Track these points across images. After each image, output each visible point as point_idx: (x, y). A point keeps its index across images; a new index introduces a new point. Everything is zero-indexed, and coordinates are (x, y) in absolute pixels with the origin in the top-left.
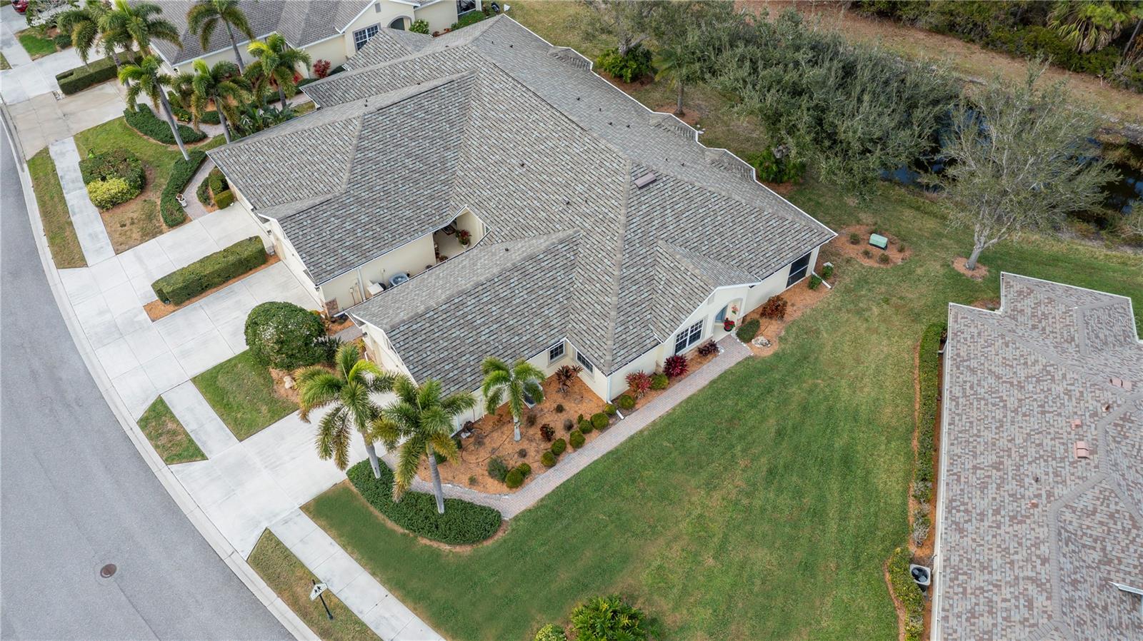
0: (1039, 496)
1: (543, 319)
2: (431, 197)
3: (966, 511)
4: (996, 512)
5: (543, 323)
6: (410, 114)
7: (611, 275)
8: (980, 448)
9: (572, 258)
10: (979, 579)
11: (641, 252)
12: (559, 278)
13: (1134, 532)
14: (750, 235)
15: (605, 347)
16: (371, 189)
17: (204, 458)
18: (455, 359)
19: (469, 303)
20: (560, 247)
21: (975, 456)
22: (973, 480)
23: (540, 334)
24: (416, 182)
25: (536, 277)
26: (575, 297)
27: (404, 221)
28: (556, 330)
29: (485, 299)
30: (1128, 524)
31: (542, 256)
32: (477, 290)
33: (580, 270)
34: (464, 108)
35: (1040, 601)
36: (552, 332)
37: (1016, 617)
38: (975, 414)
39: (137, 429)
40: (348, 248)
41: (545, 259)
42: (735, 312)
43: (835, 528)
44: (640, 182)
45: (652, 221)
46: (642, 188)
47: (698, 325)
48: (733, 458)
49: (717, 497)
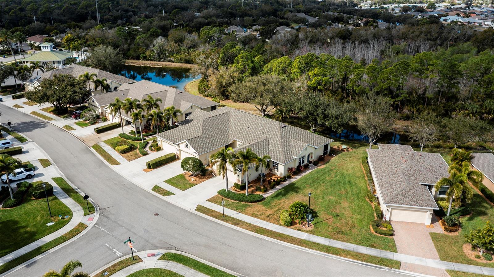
2: (224, 138)
9: (268, 143)
11: (286, 140)
13: (420, 173)
15: (282, 159)
16: (208, 135)
17: (174, 194)
20: (264, 141)
22: (381, 172)
24: (219, 134)
30: (419, 171)
33: (271, 146)
34: (228, 119)
39: (152, 191)
42: (311, 158)
43: (351, 193)
44: (282, 126)
45: (287, 134)
46: (283, 127)
47: (304, 157)
48: (320, 184)
49: (318, 191)
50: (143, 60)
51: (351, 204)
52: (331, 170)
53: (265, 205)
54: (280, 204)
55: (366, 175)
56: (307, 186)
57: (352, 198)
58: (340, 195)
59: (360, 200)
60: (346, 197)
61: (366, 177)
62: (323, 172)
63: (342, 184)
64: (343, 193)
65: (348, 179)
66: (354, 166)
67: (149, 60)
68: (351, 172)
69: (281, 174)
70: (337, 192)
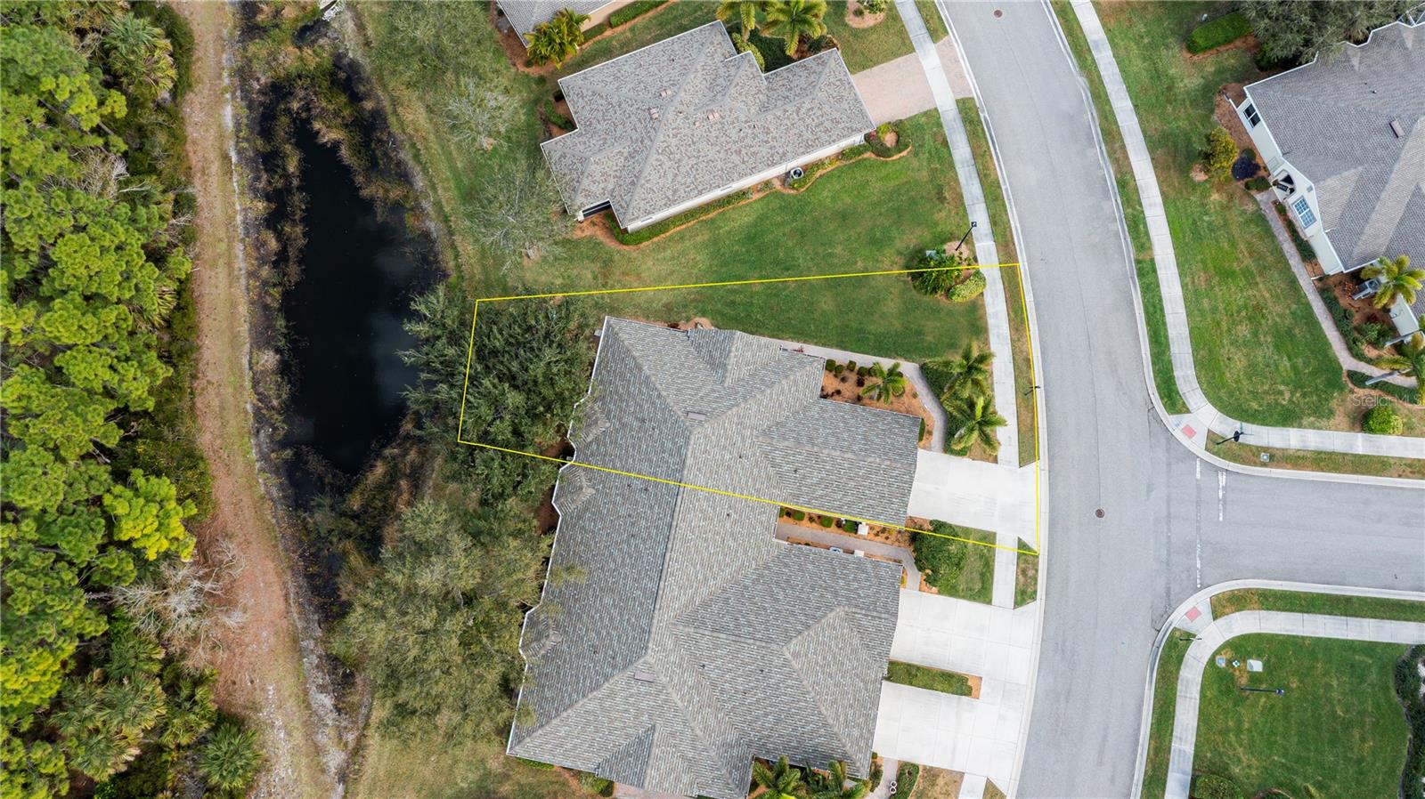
0: (750, 127)
2: (786, 565)
3: (772, 156)
4: (767, 142)
6: (750, 626)
7: (771, 393)
8: (730, 165)
10: (807, 135)
16: (822, 596)
17: (1019, 539)
21: (736, 166)
22: (751, 161)
34: (706, 604)
35: (807, 105)
37: (820, 112)
38: (707, 178)
39: (1038, 597)
40: (866, 573)
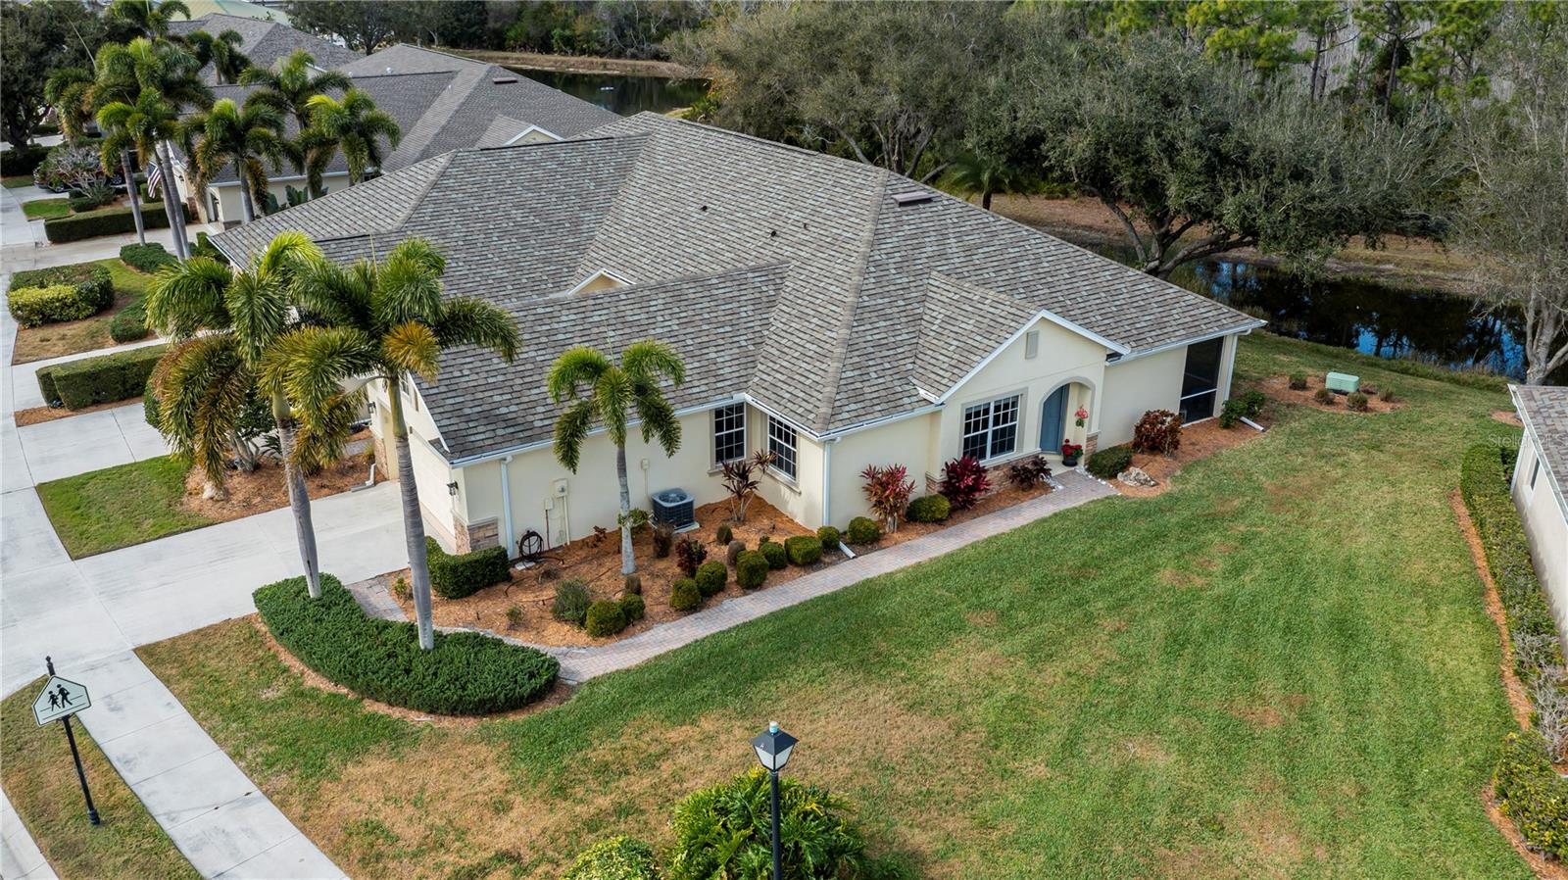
1: (705, 363)
2: (546, 261)
5: (704, 369)
9: (773, 293)
11: (899, 281)
12: (744, 315)
14: (1103, 295)
15: (820, 396)
18: (516, 388)
19: (564, 318)
20: (750, 275)
23: (696, 383)
24: (523, 239)
25: (700, 306)
26: (770, 342)
27: (490, 281)
28: (729, 383)
29: (597, 319)
31: (714, 281)
32: (584, 304)
33: (784, 308)
36: (719, 385)
41: (721, 285)
42: (1080, 423)
43: (1339, 727)
44: (901, 197)
45: (920, 246)
46: (902, 204)
47: (1007, 409)
48: (1089, 618)
49: (1055, 672)
50: (561, 52)
51: (1321, 854)
52: (1212, 520)
53: (546, 747)
54: (650, 763)
55: (1489, 582)
56: (977, 619)
57: (1348, 788)
58: (1234, 739)
59: (1423, 811)
60: (1291, 770)
61: (1494, 596)
62: (1143, 525)
63: (1275, 640)
64: (1272, 717)
65: (1334, 596)
66: (1397, 504)
67: (583, 52)
68: (1365, 543)
69: (809, 509)
70: (1212, 708)
